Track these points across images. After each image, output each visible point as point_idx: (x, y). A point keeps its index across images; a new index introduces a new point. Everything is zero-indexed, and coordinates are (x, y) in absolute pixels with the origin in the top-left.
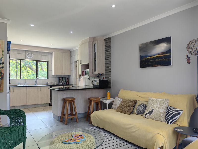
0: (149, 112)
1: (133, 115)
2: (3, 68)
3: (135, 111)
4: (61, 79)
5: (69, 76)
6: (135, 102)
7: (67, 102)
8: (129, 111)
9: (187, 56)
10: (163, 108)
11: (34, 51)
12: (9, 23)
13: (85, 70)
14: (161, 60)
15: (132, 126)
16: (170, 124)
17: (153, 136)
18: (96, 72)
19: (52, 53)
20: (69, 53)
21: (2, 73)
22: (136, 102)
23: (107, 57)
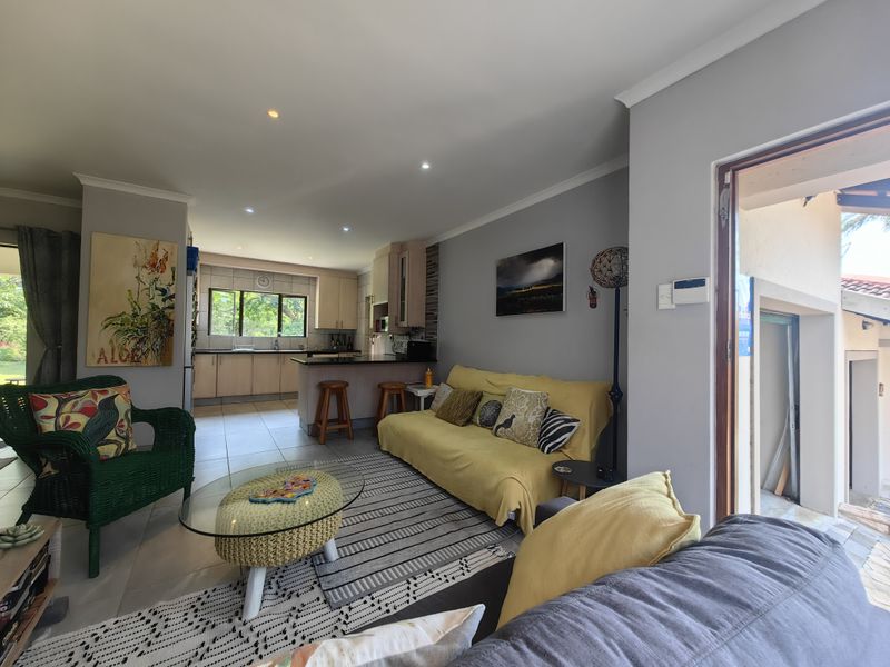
0: (505, 422)
1: (471, 428)
2: (172, 307)
3: (477, 419)
4: (335, 338)
5: (353, 332)
6: (479, 396)
7: (328, 391)
8: (461, 417)
9: (592, 289)
10: (534, 414)
11: (274, 273)
12: (191, 203)
13: (382, 318)
14: (541, 297)
15: (457, 455)
16: (548, 452)
17: (499, 484)
18: (405, 324)
19: (315, 279)
20: (355, 278)
21: (170, 321)
22: (482, 396)
23: (430, 288)
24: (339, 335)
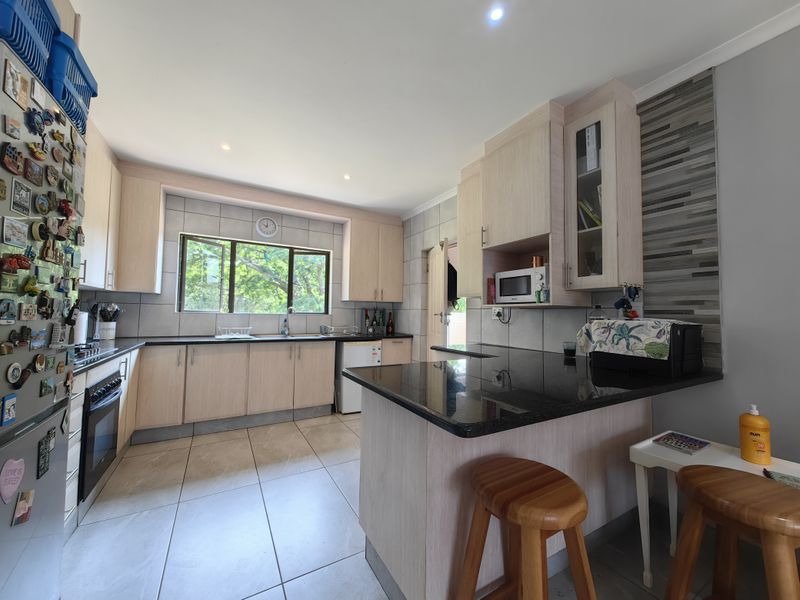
11: (282, 215)
19: (342, 225)
24: (375, 310)
